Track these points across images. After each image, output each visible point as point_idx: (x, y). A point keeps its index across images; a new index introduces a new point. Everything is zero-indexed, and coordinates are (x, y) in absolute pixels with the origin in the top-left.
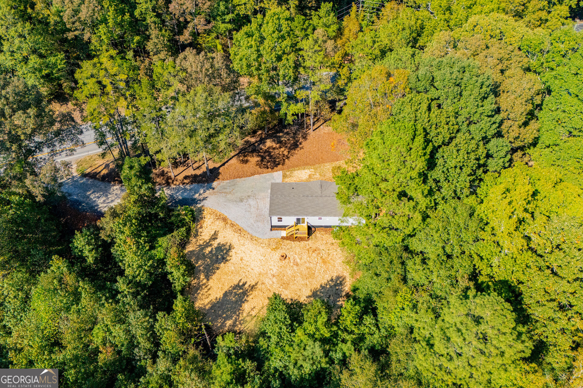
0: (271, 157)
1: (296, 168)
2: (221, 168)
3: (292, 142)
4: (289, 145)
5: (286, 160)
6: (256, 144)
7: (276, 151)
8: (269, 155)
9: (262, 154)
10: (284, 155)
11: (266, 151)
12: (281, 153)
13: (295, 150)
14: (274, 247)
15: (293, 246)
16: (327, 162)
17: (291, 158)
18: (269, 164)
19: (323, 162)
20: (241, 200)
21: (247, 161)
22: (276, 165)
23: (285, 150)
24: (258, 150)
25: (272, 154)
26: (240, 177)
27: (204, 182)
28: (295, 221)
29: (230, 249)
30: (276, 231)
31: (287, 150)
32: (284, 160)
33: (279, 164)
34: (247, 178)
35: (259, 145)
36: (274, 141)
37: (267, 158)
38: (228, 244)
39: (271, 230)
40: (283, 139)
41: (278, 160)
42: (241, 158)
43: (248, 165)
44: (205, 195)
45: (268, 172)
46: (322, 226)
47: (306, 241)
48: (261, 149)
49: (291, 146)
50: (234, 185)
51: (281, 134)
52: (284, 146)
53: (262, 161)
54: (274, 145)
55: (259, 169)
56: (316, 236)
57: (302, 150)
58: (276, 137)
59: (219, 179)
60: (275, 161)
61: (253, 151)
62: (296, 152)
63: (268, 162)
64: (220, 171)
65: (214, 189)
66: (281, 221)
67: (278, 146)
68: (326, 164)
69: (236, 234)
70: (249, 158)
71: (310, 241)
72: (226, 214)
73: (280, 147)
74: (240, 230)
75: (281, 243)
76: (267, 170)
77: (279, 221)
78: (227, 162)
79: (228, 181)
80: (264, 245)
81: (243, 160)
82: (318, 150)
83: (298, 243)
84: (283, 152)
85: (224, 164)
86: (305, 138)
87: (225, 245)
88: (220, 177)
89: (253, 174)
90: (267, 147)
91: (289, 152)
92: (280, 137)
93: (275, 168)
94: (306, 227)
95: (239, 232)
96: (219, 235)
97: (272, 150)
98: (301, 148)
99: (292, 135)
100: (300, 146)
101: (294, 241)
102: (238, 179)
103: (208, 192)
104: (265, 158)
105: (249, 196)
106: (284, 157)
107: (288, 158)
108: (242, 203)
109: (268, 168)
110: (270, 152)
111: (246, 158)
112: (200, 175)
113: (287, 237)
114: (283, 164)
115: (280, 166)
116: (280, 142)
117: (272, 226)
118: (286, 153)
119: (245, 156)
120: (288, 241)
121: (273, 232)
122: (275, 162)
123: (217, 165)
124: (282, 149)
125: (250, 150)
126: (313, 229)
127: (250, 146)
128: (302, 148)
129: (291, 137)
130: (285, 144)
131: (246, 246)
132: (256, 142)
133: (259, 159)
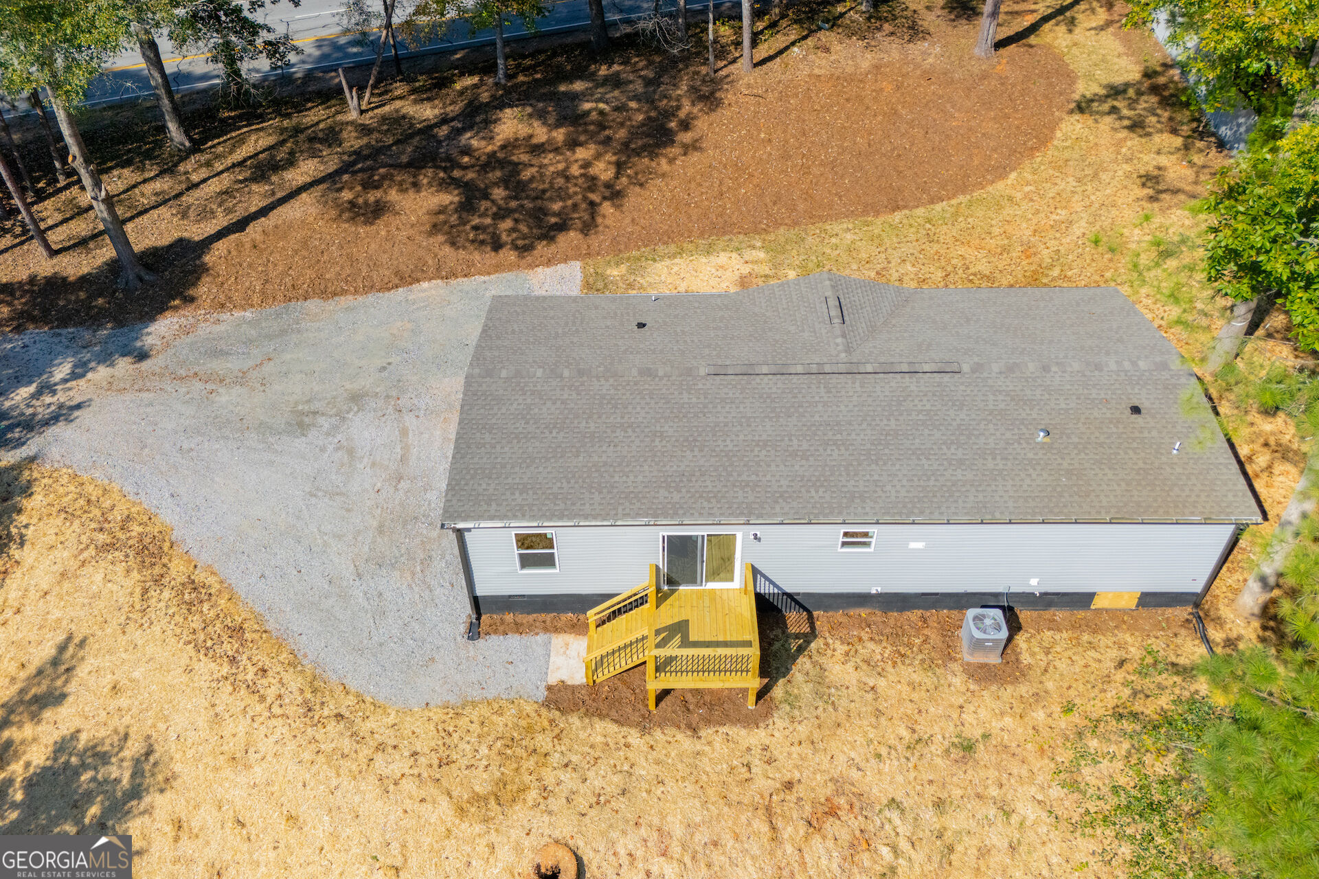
0: (517, 187)
1: (661, 248)
2: (221, 247)
3: (641, 117)
4: (622, 134)
5: (607, 208)
6: (443, 131)
7: (552, 163)
8: (505, 182)
9: (470, 175)
10: (594, 178)
11: (492, 162)
12: (575, 170)
13: (653, 156)
14: (482, 783)
15: (644, 770)
16: (837, 217)
17: (634, 198)
18: (508, 224)
19: (813, 218)
20: (301, 423)
21: (377, 211)
22: (549, 233)
23: (598, 156)
24: (449, 158)
25: (526, 174)
26: (327, 293)
27: (93, 319)
28: (660, 558)
29: (136, 793)
30: (514, 640)
31: (610, 157)
32: (592, 204)
33: (562, 227)
34: (371, 298)
35: (459, 132)
36: (541, 115)
37: (499, 193)
38: (134, 748)
39: (474, 632)
40: (587, 106)
41: (556, 206)
42: (347, 195)
43: (381, 227)
44: (80, 390)
45: (498, 268)
46: (862, 599)
47: (751, 721)
48: (467, 151)
49: (634, 134)
50: (283, 332)
51: (578, 86)
52: (592, 136)
53: (467, 207)
54: (541, 134)
55: (447, 249)
56: (820, 680)
57: (695, 157)
58: (554, 97)
59: (192, 300)
60: (544, 212)
61: (416, 165)
62: (664, 165)
63: (500, 215)
64: (207, 259)
65: (142, 356)
66: (548, 561)
67: (560, 135)
68: (835, 227)
69: (206, 667)
70: (393, 195)
71: (779, 721)
72: (169, 516)
73: (573, 144)
74: (237, 631)
75: (543, 741)
76: (490, 257)
77: (526, 562)
78: (264, 212)
79: (248, 314)
80: (398, 765)
81: (352, 204)
82: (786, 157)
83: (684, 741)
84: (586, 165)
85: (240, 225)
86: (709, 97)
87: (104, 758)
88: (204, 289)
89: (405, 279)
90: (499, 140)
91: (620, 166)
92: (575, 97)
93: (541, 248)
94: (747, 610)
95: (229, 648)
96: (82, 671)
97: (524, 158)
98: (687, 149)
99: (639, 87)
100: (686, 137)
101: (645, 724)
102: (313, 305)
103: (101, 373)
104: (486, 196)
105: (356, 398)
106: (592, 189)
107: (615, 195)
108: (300, 443)
109: (497, 246)
110: (516, 167)
111: (372, 196)
112: (83, 280)
113: (594, 687)
114: (588, 227)
115: (572, 237)
116: (571, 117)
117: (476, 602)
118: (603, 170)
119: (368, 185)
120: (603, 730)
121: (494, 646)
122: (538, 215)
123: (197, 231)
124: (582, 153)
125: (404, 159)
126: (795, 621)
127: (411, 136)
128: (694, 146)
129: (636, 98)
130: (602, 126)
131: (259, 773)
132: (444, 121)
133: (449, 198)
